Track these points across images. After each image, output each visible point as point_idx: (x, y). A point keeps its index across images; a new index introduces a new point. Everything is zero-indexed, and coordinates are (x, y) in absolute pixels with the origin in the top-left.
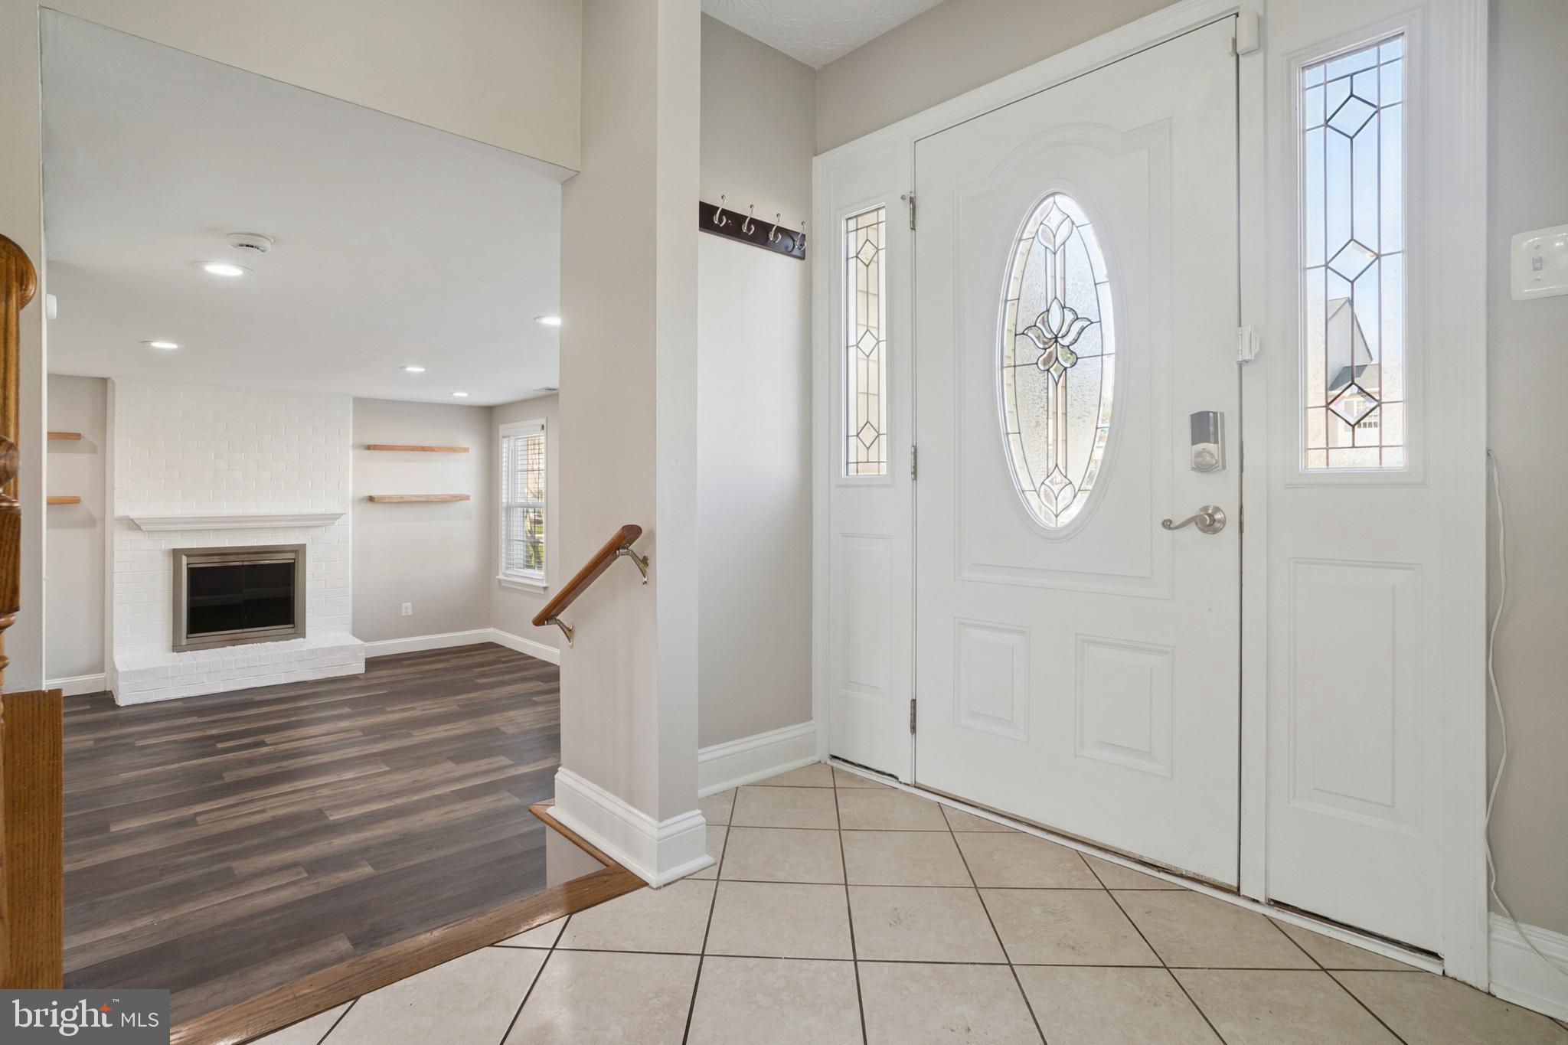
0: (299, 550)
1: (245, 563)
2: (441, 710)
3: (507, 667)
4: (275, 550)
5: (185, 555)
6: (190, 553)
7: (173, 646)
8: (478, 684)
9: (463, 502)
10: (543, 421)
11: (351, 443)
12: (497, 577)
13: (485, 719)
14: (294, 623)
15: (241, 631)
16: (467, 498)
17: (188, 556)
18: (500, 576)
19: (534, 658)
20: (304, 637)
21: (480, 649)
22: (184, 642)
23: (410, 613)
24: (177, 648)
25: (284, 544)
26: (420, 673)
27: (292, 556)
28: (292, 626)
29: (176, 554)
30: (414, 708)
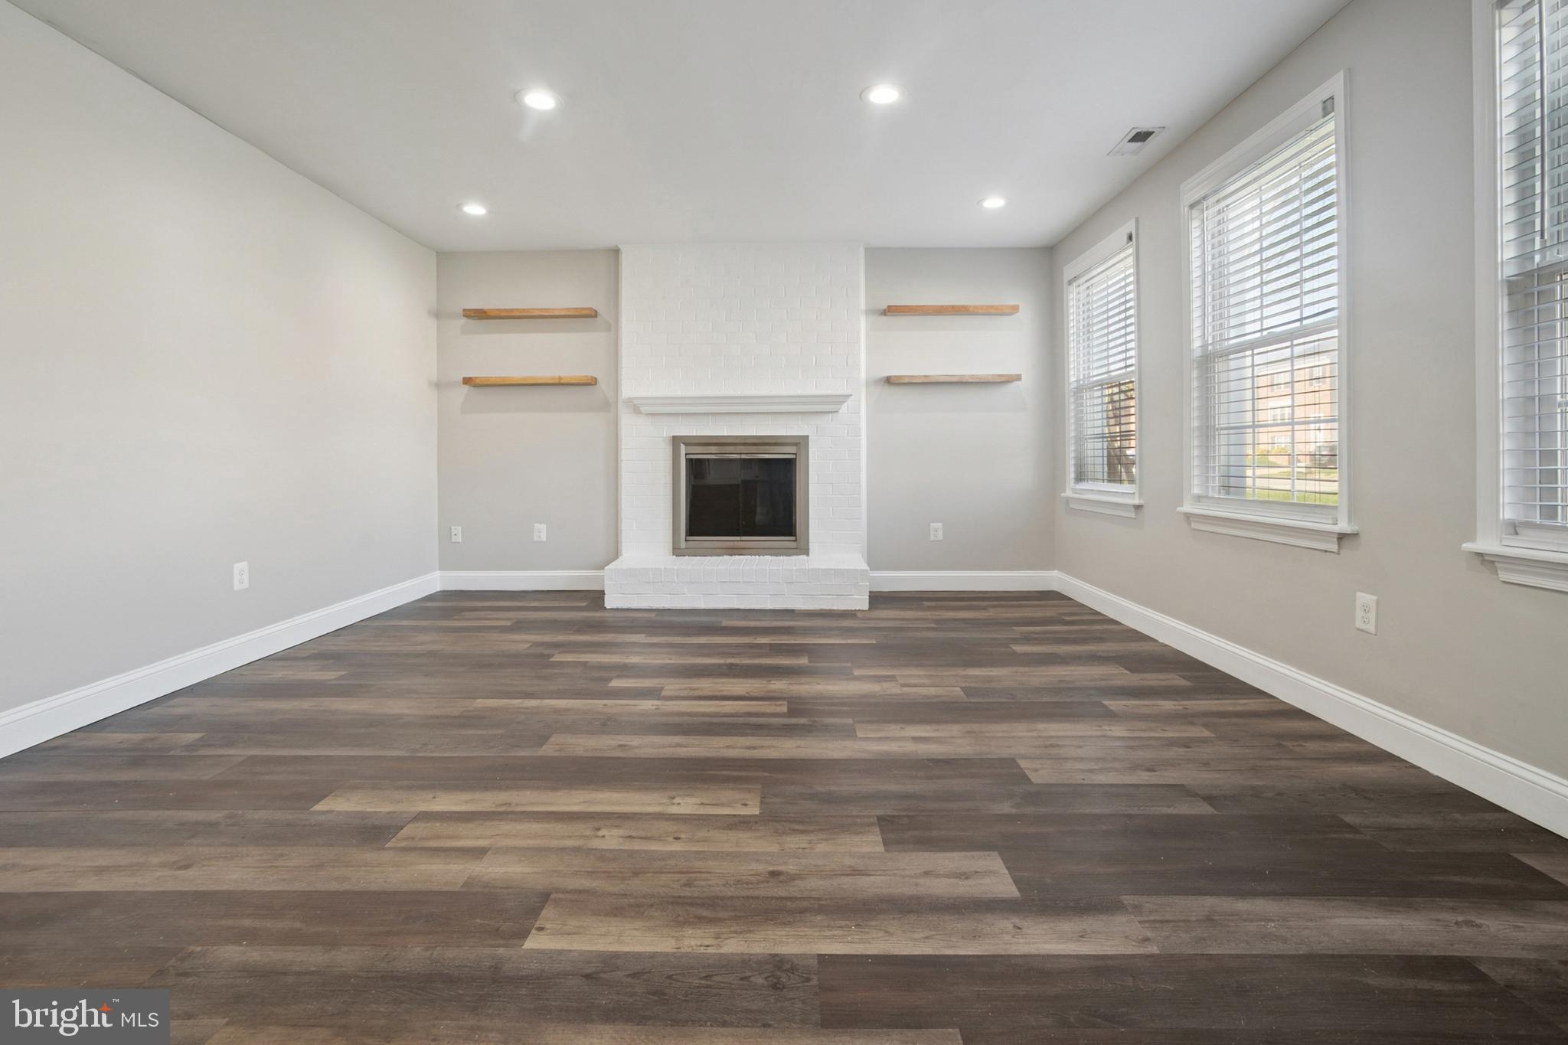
0: (802, 442)
1: (744, 456)
2: (932, 691)
3: (1067, 632)
4: (774, 441)
5: (684, 444)
6: (688, 441)
7: (673, 549)
8: (1015, 653)
9: (1016, 383)
10: (1130, 227)
11: (863, 306)
12: (1063, 495)
13: (999, 729)
14: (795, 536)
15: (738, 538)
16: (1018, 378)
17: (686, 444)
18: (1069, 493)
19: (1117, 623)
20: (807, 554)
21: (1037, 599)
22: (683, 545)
23: (940, 537)
24: (677, 551)
25: (785, 434)
26: (937, 621)
27: (792, 449)
28: (793, 538)
29: (676, 441)
30: (891, 678)
